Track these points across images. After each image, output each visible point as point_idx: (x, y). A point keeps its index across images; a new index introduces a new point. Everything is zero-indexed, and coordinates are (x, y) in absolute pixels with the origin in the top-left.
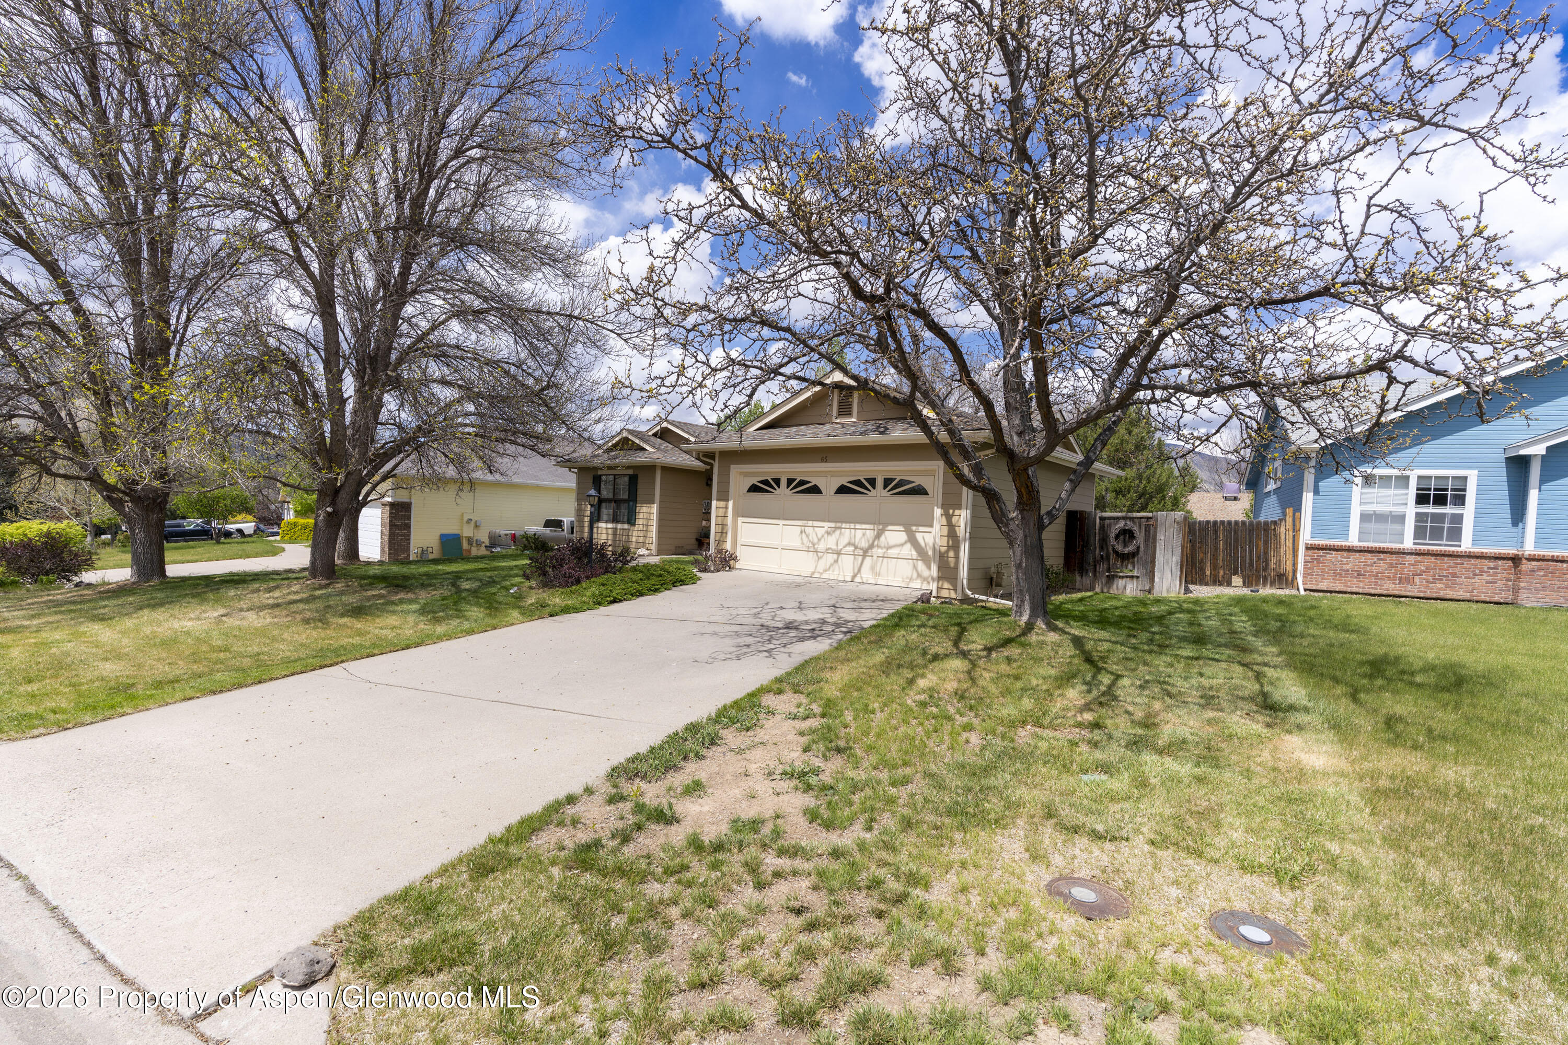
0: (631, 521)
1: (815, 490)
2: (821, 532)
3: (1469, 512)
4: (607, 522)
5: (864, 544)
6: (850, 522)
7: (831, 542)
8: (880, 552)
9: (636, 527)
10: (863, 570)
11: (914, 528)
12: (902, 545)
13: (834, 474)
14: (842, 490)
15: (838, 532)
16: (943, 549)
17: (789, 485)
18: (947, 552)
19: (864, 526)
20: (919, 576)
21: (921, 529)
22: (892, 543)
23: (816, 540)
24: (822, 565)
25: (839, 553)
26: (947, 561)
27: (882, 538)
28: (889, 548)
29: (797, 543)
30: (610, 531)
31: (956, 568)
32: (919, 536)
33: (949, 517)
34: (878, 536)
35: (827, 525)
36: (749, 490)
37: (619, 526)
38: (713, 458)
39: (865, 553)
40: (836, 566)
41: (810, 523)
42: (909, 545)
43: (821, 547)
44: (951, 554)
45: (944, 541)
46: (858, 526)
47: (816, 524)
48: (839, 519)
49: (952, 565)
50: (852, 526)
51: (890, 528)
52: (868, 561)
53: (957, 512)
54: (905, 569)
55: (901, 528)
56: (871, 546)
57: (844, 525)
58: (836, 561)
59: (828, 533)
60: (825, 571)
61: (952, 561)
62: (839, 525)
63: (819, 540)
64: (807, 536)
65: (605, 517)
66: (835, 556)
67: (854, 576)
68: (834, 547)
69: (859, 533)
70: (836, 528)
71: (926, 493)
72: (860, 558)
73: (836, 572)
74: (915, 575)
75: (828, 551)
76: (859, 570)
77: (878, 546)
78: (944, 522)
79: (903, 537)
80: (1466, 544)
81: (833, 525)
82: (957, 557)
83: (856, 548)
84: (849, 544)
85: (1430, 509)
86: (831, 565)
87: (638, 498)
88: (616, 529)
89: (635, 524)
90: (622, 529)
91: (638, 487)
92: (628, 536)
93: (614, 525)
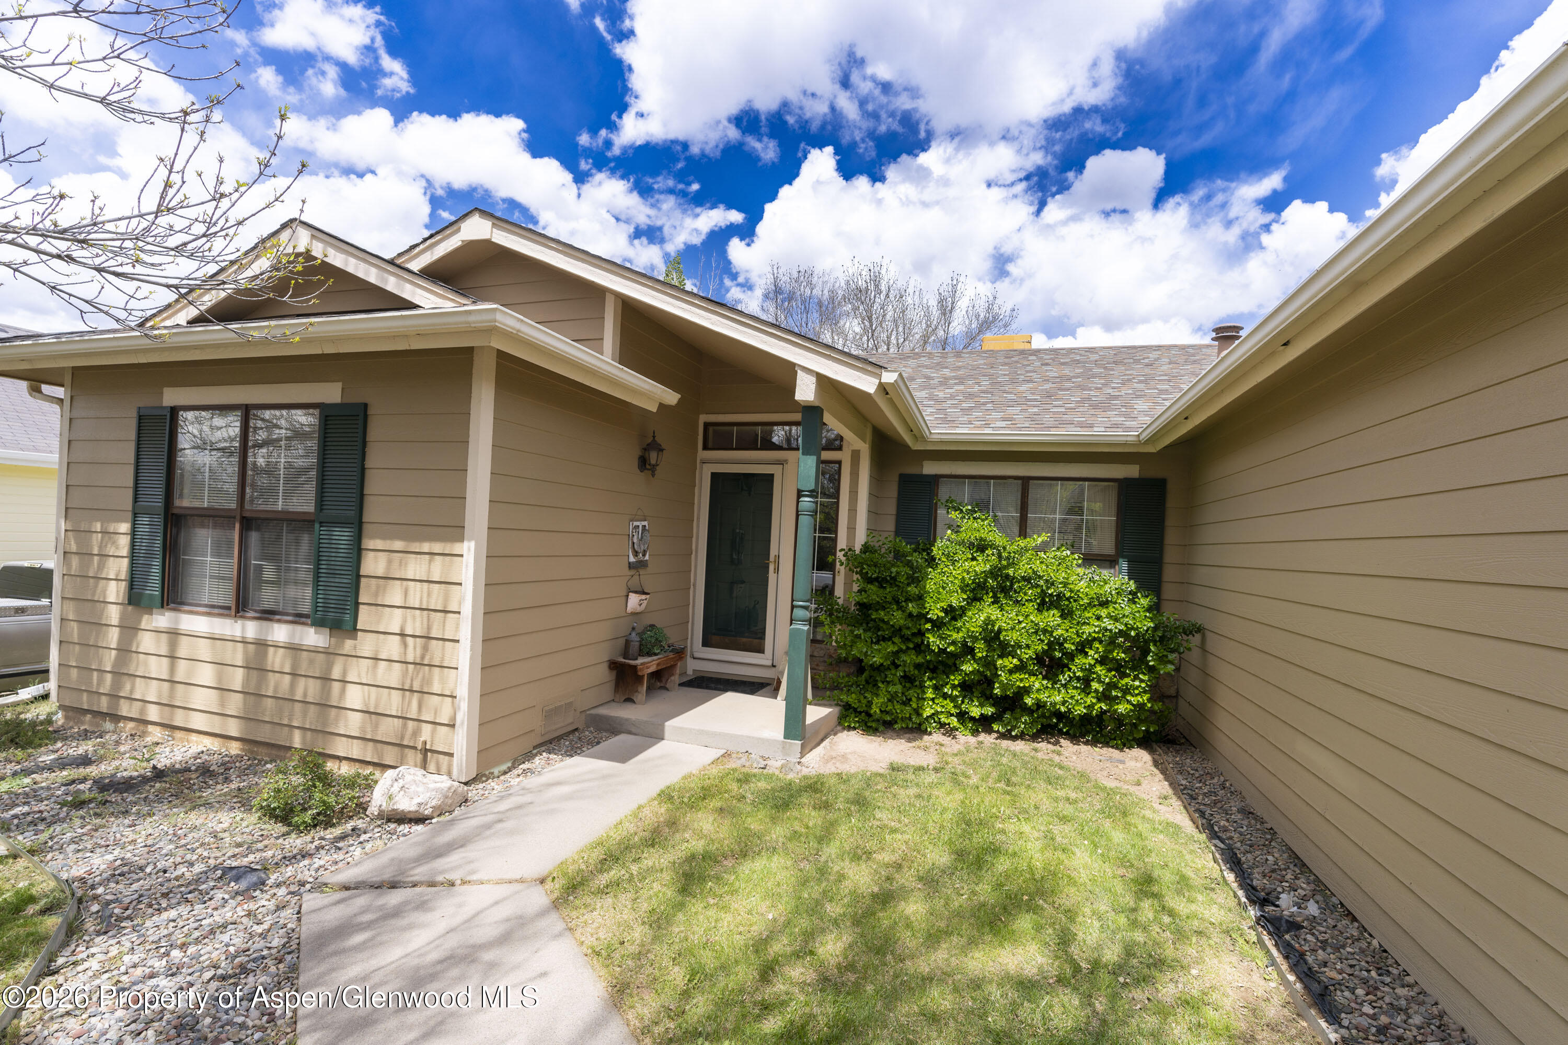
0: (339, 607)
9: (364, 644)
30: (239, 655)
37: (280, 632)
65: (205, 591)
87: (371, 514)
88: (262, 645)
89: (353, 631)
90: (294, 649)
91: (373, 459)
92: (326, 679)
93: (250, 629)
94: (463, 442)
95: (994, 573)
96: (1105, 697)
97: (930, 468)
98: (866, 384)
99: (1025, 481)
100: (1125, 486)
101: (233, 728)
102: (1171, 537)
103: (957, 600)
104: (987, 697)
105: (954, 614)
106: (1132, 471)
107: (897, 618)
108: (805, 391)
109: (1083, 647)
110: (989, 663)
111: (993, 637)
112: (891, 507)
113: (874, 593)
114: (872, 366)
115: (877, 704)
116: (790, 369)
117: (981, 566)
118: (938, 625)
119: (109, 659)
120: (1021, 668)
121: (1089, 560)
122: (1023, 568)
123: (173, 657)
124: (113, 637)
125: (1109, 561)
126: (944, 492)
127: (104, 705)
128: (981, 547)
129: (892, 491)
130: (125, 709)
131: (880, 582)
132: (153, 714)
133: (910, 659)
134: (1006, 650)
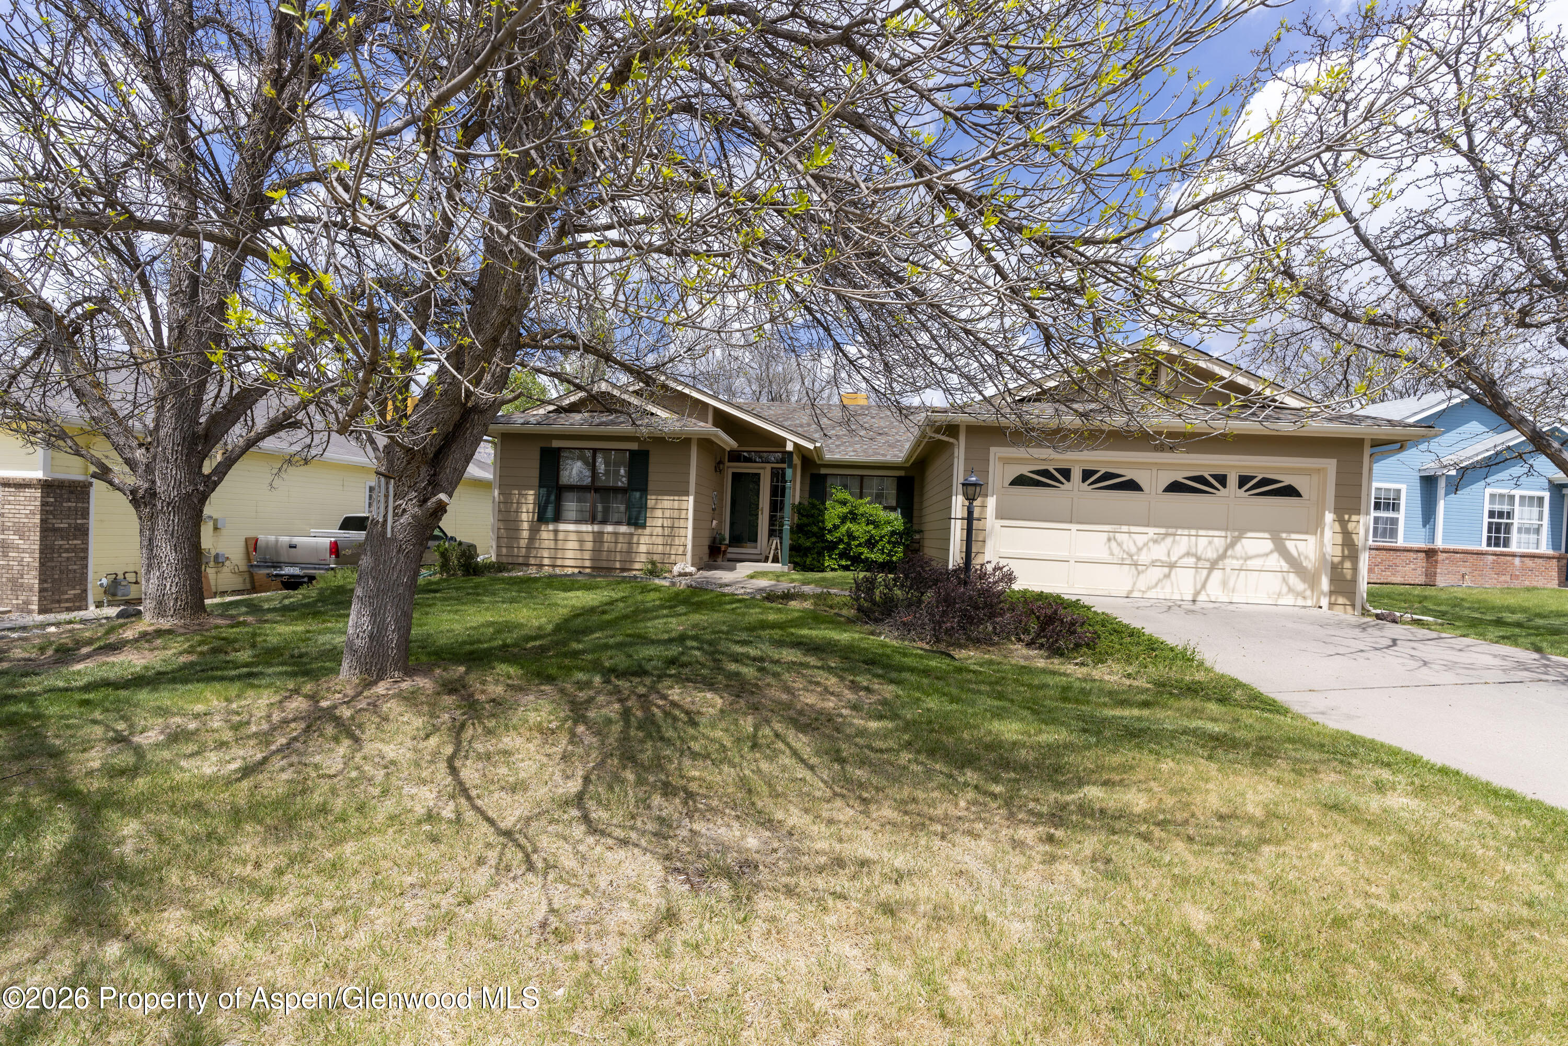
0: (637, 519)
1: (1132, 486)
2: (1141, 540)
3: (1401, 516)
4: (577, 522)
5: (1211, 554)
6: (1189, 528)
7: (1159, 552)
8: (1236, 564)
9: (648, 531)
10: (1208, 586)
11: (1284, 535)
12: (1267, 555)
13: (1161, 467)
14: (1175, 487)
15: (1169, 540)
16: (1336, 560)
17: (1084, 480)
18: (1342, 562)
19: (1211, 533)
20: (1290, 590)
21: (1294, 536)
22: (1251, 552)
23: (1133, 550)
24: (1142, 583)
25: (1172, 566)
26: (1342, 574)
27: (1238, 547)
28: (1248, 558)
29: (1104, 555)
30: (590, 538)
31: (1354, 581)
32: (1290, 545)
33: (1343, 523)
34: (1232, 545)
35: (1151, 531)
36: (1013, 483)
37: (609, 528)
38: (956, 436)
39: (1213, 565)
40: (1167, 583)
41: (1125, 528)
42: (1275, 555)
43: (1144, 558)
44: (1348, 565)
45: (1338, 551)
46: (1201, 532)
47: (1133, 529)
48: (1172, 525)
49: (1349, 577)
50: (1193, 532)
51: (1250, 535)
52: (1217, 575)
53: (1354, 518)
54: (1273, 583)
55: (1267, 535)
56: (1223, 556)
57: (1180, 532)
58: (1167, 576)
59: (1155, 541)
60: (1149, 588)
61: (1348, 574)
62: (1171, 531)
63: (1140, 550)
64: (1120, 545)
65: (572, 515)
66: (1166, 570)
67: (1197, 593)
68: (1164, 558)
69: (1203, 542)
70: (1167, 535)
71: (1298, 495)
72: (1205, 573)
73: (1168, 590)
74: (1285, 589)
75: (1153, 563)
76: (1204, 586)
77: (1233, 557)
78: (1337, 527)
79: (1268, 545)
80: (1400, 542)
81: (1163, 531)
82: (1355, 569)
83: (1199, 559)
84: (1188, 554)
85: (1383, 514)
86: (1160, 581)
87: (651, 486)
88: (601, 533)
89: (644, 526)
90: (616, 534)
91: (651, 469)
92: (630, 543)
93: (596, 528)
94: (688, 465)
95: (851, 512)
96: (889, 555)
97: (823, 471)
98: (811, 446)
99: (862, 477)
100: (899, 479)
101: (588, 564)
102: (916, 499)
103: (837, 522)
104: (848, 558)
105: (836, 527)
106: (902, 473)
107: (815, 529)
108: (790, 447)
109: (882, 538)
110: (849, 544)
111: (850, 535)
112: (807, 488)
113: (805, 520)
114: (813, 441)
115: (809, 560)
116: (785, 440)
117: (845, 510)
118: (830, 531)
119: (523, 543)
120: (860, 545)
121: (885, 508)
122: (861, 510)
123: (556, 540)
124: (525, 534)
125: (893, 509)
126: (829, 481)
127: (521, 560)
128: (844, 503)
129: (808, 481)
130: (532, 561)
131: (807, 516)
132: (546, 562)
133: (820, 545)
134: (854, 538)
